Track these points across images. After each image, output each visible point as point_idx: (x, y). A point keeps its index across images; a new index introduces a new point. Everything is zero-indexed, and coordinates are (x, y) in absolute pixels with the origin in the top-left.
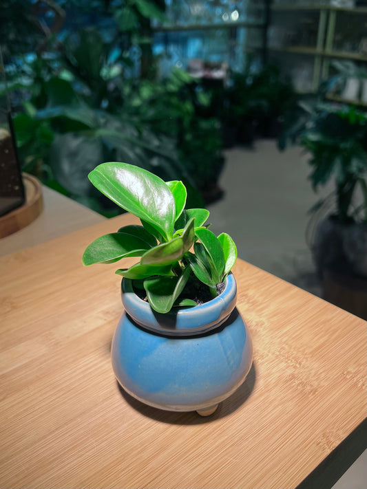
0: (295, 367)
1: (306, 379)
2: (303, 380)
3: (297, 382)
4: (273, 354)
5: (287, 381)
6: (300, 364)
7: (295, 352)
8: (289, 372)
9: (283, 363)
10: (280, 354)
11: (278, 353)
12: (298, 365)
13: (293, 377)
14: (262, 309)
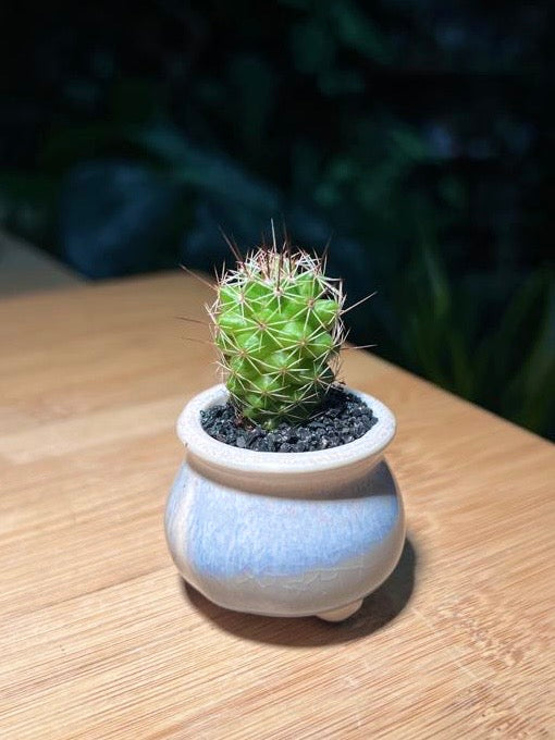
0: (498, 665)
1: (528, 709)
2: (517, 710)
3: (492, 714)
4: (433, 613)
5: (454, 707)
6: (518, 655)
7: (508, 618)
8: (472, 676)
9: (456, 647)
10: (455, 619)
11: (448, 614)
12: (509, 661)
13: (483, 694)
14: (435, 489)
